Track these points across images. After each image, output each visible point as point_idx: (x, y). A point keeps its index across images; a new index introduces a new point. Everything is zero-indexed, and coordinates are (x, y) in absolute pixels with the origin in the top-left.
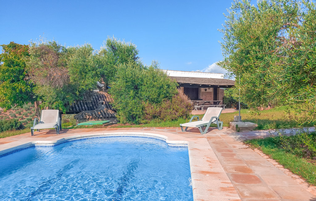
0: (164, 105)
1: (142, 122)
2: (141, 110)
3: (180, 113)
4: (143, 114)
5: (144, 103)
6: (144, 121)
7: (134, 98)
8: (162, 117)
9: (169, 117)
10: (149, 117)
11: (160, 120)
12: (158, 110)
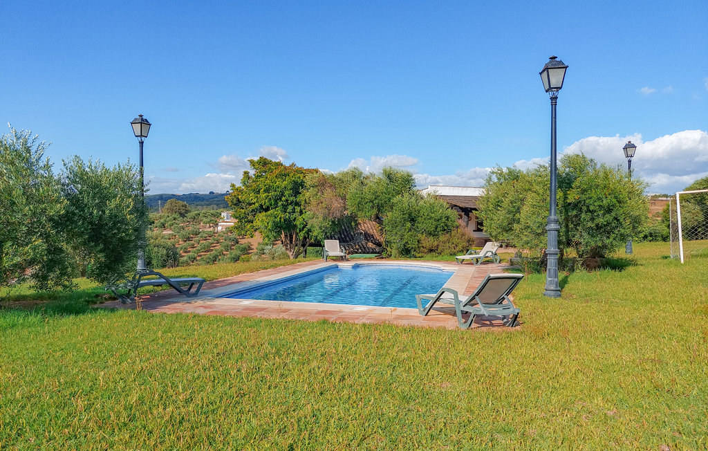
0: (442, 238)
1: (417, 255)
2: (417, 243)
3: (460, 247)
4: (418, 247)
5: (420, 235)
6: (420, 255)
7: (410, 230)
8: (439, 251)
9: (447, 251)
10: (426, 251)
11: (437, 254)
12: (436, 243)
